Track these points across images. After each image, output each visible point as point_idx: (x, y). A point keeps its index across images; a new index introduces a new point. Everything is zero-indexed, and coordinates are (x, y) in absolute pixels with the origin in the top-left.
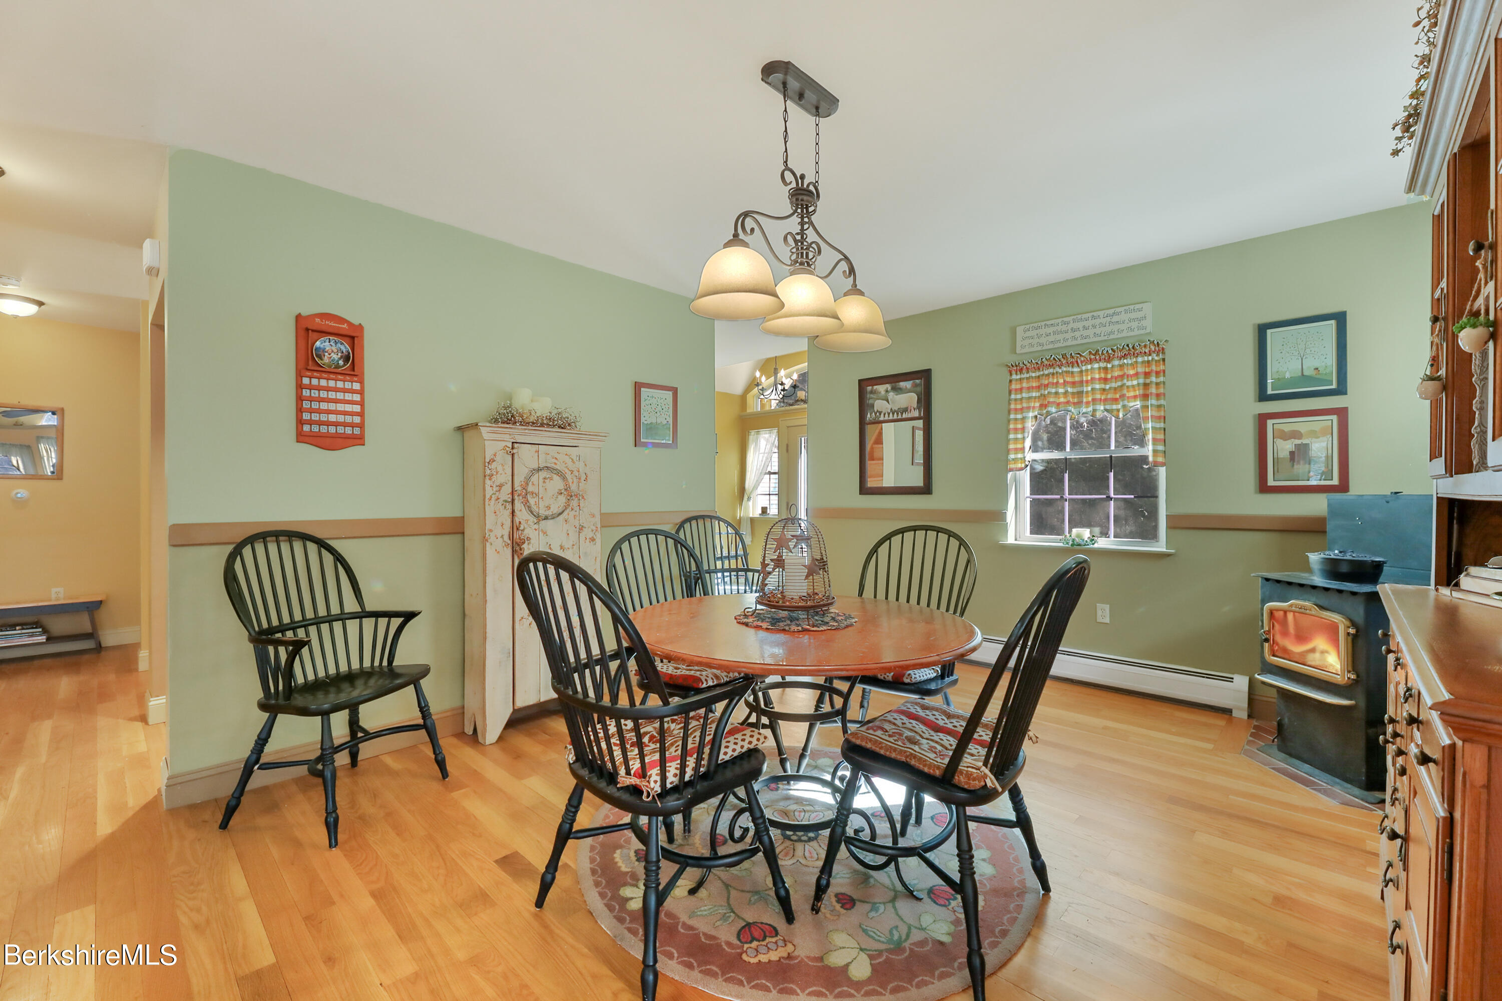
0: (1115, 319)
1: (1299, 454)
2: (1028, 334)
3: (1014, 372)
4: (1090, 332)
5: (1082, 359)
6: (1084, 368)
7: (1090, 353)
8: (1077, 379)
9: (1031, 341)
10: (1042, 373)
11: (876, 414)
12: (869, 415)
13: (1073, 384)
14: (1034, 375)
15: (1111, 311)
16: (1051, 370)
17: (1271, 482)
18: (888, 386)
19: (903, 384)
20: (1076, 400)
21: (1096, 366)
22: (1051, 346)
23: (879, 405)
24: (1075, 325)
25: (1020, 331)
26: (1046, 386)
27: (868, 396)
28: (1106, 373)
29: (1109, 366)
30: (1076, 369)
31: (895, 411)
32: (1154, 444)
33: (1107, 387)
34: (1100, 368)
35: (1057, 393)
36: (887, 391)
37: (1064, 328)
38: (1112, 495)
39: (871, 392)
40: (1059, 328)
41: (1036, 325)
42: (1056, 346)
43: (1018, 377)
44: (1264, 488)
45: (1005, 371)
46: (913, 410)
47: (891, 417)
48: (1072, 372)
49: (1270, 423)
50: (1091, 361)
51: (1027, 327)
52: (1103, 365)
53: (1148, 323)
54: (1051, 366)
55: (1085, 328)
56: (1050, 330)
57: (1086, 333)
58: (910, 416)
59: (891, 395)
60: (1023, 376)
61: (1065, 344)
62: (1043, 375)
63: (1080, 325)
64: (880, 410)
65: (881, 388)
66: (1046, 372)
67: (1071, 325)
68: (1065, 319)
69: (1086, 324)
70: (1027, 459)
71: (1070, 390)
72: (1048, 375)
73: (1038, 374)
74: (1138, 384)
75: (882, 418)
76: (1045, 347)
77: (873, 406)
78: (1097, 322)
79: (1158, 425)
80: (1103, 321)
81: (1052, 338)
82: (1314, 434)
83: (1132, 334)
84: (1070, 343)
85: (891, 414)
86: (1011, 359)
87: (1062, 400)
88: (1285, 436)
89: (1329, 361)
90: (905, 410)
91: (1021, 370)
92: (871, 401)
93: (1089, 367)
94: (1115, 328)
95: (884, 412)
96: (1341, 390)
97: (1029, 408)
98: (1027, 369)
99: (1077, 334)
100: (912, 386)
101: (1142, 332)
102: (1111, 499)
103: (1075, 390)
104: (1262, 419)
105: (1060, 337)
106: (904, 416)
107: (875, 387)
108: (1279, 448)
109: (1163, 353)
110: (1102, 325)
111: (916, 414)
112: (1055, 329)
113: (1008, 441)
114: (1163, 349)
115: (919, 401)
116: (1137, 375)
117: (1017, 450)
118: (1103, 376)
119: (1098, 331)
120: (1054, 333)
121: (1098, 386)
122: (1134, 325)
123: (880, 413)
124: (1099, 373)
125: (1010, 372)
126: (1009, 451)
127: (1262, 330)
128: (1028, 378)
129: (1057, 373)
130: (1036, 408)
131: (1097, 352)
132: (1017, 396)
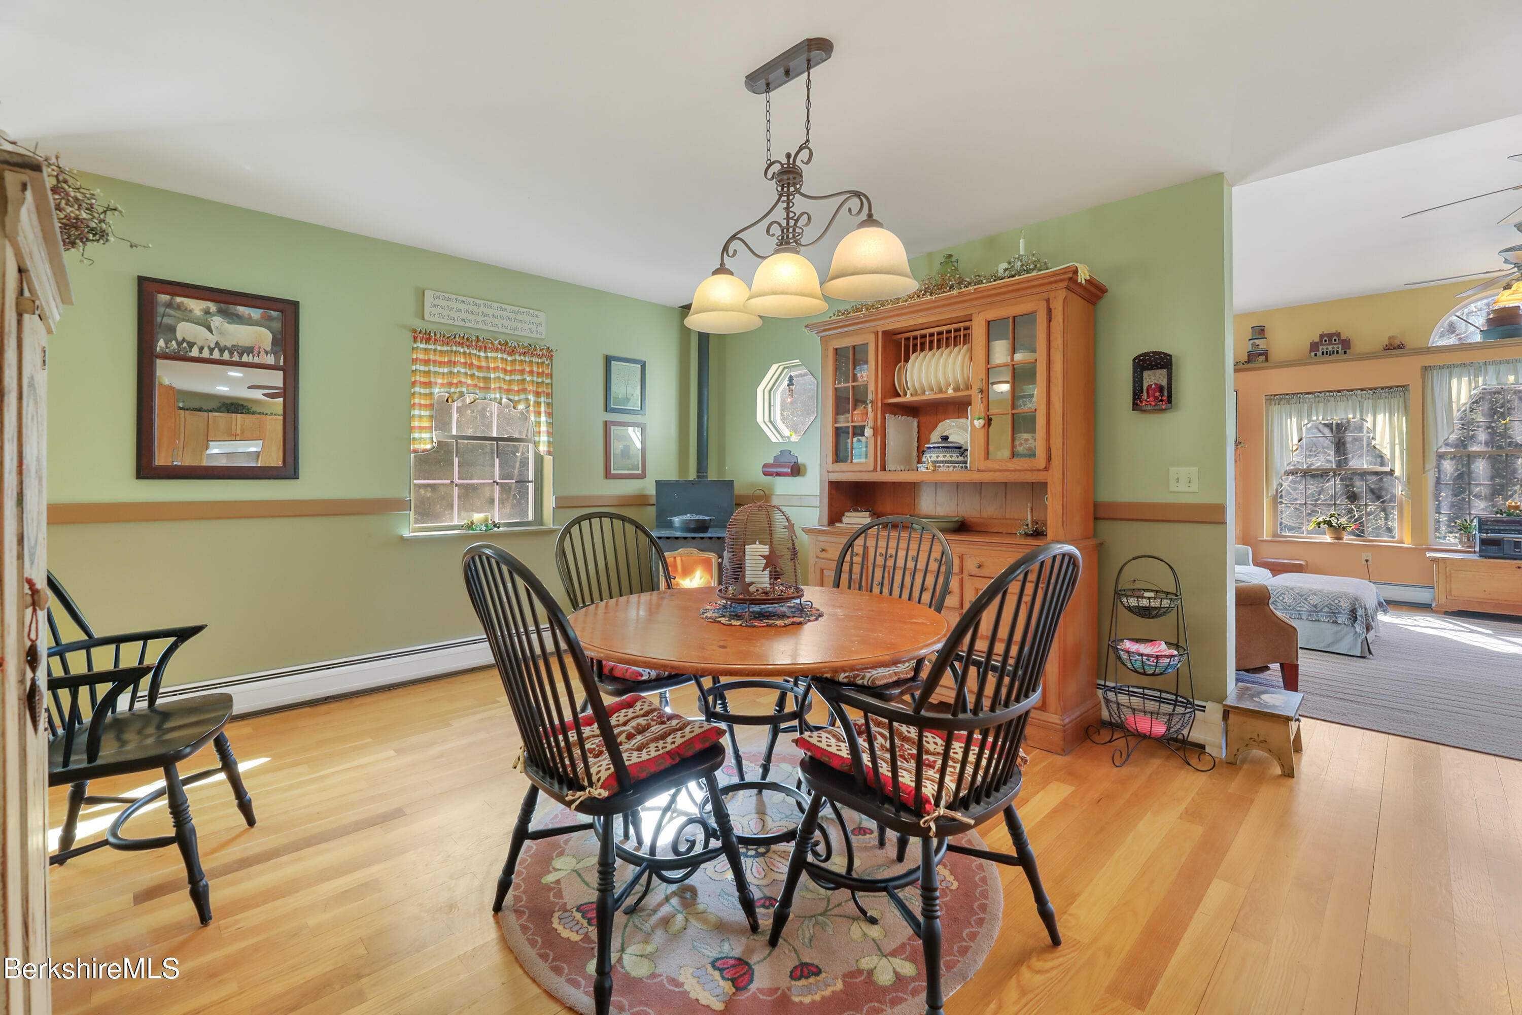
0: (519, 317)
1: (626, 451)
2: (437, 302)
3: (419, 339)
4: (498, 322)
5: (490, 345)
6: (489, 355)
7: (500, 342)
8: (484, 364)
9: (441, 311)
10: (449, 348)
11: (179, 344)
12: (161, 343)
13: (480, 368)
14: (439, 348)
15: (516, 309)
16: (459, 348)
17: (612, 471)
18: (213, 307)
19: (241, 309)
20: (482, 385)
21: (500, 356)
22: (462, 324)
23: (185, 330)
24: (487, 311)
25: (429, 295)
26: (455, 363)
27: (161, 310)
28: (508, 365)
29: (509, 358)
30: (482, 354)
31: (226, 348)
32: (547, 436)
33: (508, 378)
34: (503, 359)
35: (466, 374)
36: (207, 312)
37: (475, 309)
38: (498, 481)
39: (169, 305)
40: (470, 308)
41: (447, 295)
42: (468, 325)
43: (423, 346)
44: (608, 475)
45: (409, 336)
46: (262, 353)
47: (216, 355)
48: (479, 356)
49: (611, 428)
50: (497, 350)
51: (438, 294)
52: (505, 356)
53: (542, 329)
54: (461, 344)
55: (494, 317)
56: (462, 306)
57: (495, 321)
58: (257, 360)
59: (217, 321)
60: (430, 347)
61: (476, 326)
62: (452, 351)
63: (490, 312)
64: (188, 338)
65: (196, 306)
66: (454, 348)
67: (482, 309)
68: (477, 301)
69: (495, 312)
70: (434, 439)
72: (456, 352)
73: (445, 348)
75: (195, 353)
76: (456, 323)
77: (172, 330)
78: (505, 314)
80: (510, 315)
81: (463, 315)
83: (530, 335)
84: (480, 326)
85: (216, 350)
86: (419, 325)
87: (469, 382)
88: (618, 439)
89: (637, 391)
90: (249, 350)
91: (428, 340)
92: (166, 320)
93: (495, 355)
94: (519, 325)
95: (200, 344)
96: (643, 411)
97: (435, 384)
98: (436, 340)
99: (488, 320)
100: (262, 317)
101: (539, 336)
102: (497, 484)
103: (481, 375)
104: (607, 425)
105: (471, 317)
106: (245, 358)
107: (179, 299)
108: (616, 447)
109: (551, 360)
110: (508, 319)
111: (270, 360)
112: (466, 307)
113: (411, 418)
114: (552, 356)
115: (274, 342)
116: (531, 372)
117: (421, 429)
118: (504, 366)
119: (506, 323)
120: (466, 311)
122: (534, 328)
123: (191, 345)
124: (502, 363)
125: (415, 338)
126: (412, 429)
127: (608, 360)
128: (435, 350)
129: (465, 353)
130: (442, 385)
131: (506, 343)
132: (422, 368)
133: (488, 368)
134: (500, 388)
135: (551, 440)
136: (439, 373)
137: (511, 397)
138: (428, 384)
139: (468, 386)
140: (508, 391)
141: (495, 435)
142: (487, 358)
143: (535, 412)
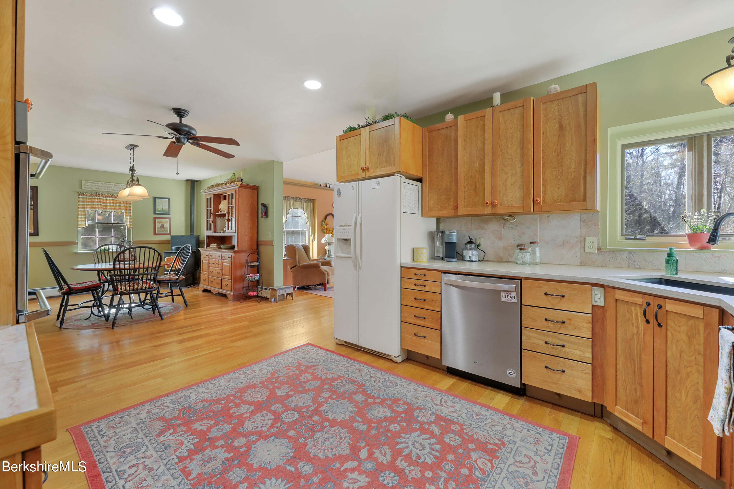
0: (118, 187)
1: (162, 227)
2: (86, 184)
4: (110, 188)
5: (107, 196)
6: (107, 198)
7: (110, 195)
8: (105, 201)
9: (88, 186)
13: (103, 202)
14: (88, 197)
15: (117, 184)
16: (95, 197)
17: (157, 233)
20: (104, 207)
21: (111, 198)
22: (96, 190)
24: (105, 185)
25: (83, 182)
26: (94, 202)
28: (114, 201)
29: (115, 199)
30: (104, 198)
32: (130, 222)
33: (115, 205)
34: (112, 199)
35: (98, 205)
37: (101, 185)
40: (99, 185)
41: (90, 182)
42: (98, 190)
43: (82, 197)
44: (155, 234)
45: (77, 194)
48: (103, 199)
49: (156, 219)
50: (110, 197)
52: (113, 198)
54: (96, 196)
55: (108, 187)
56: (96, 185)
57: (108, 188)
60: (84, 197)
61: (101, 190)
62: (92, 198)
63: (107, 186)
66: (94, 197)
68: (102, 183)
69: (109, 186)
70: (87, 224)
71: (102, 204)
72: (94, 198)
73: (90, 197)
74: (124, 206)
76: (94, 190)
78: (112, 186)
79: (130, 217)
81: (96, 187)
82: (165, 223)
84: (103, 190)
86: (80, 191)
87: (99, 207)
88: (159, 223)
89: (167, 208)
91: (84, 195)
93: (109, 198)
96: (169, 214)
97: (87, 208)
98: (87, 195)
99: (106, 188)
102: (112, 237)
103: (104, 204)
104: (155, 218)
105: (99, 187)
108: (158, 225)
110: (114, 187)
112: (97, 185)
113: (77, 218)
116: (123, 203)
117: (82, 221)
118: (113, 201)
119: (113, 189)
120: (97, 186)
121: (112, 204)
125: (79, 195)
126: (78, 221)
127: (155, 198)
128: (86, 198)
129: (98, 198)
130: (90, 208)
131: (113, 195)
132: (82, 203)
133: (106, 203)
134: (111, 208)
135: (131, 223)
136: (88, 204)
137: (115, 211)
138: (84, 208)
139: (99, 208)
140: (114, 209)
141: (112, 222)
142: (106, 199)
143: (125, 215)
